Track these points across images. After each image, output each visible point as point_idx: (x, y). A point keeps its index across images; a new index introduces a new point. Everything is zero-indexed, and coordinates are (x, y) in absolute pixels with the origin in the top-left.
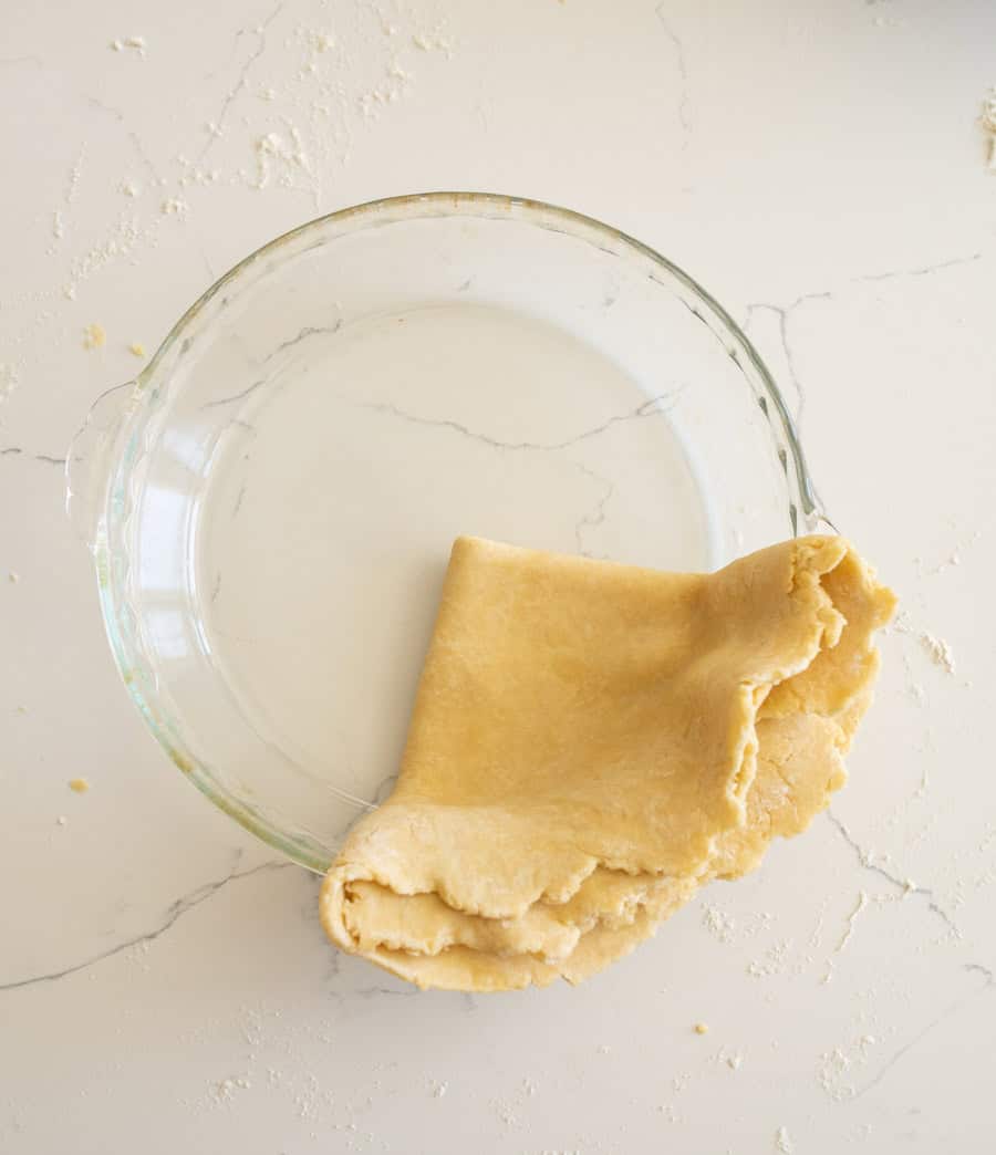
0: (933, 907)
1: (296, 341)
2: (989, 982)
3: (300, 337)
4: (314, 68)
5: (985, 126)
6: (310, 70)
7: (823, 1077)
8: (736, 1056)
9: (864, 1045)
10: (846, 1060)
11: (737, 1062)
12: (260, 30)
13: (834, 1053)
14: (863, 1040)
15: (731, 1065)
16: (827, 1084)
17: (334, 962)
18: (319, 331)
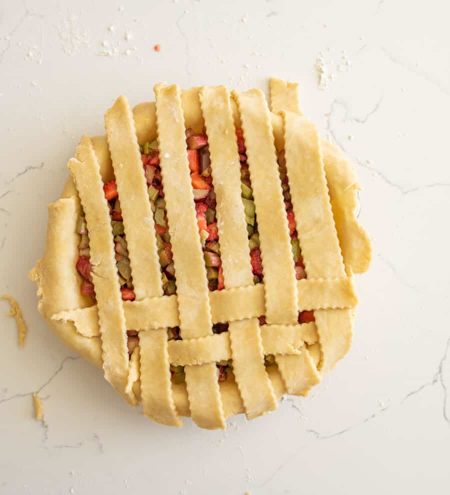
0: (293, 406)
1: (24, 173)
2: (318, 437)
3: (26, 171)
4: (31, 54)
5: (317, 69)
6: (28, 55)
7: (248, 478)
12: (8, 38)
16: (249, 481)
17: (46, 435)
18: (34, 168)
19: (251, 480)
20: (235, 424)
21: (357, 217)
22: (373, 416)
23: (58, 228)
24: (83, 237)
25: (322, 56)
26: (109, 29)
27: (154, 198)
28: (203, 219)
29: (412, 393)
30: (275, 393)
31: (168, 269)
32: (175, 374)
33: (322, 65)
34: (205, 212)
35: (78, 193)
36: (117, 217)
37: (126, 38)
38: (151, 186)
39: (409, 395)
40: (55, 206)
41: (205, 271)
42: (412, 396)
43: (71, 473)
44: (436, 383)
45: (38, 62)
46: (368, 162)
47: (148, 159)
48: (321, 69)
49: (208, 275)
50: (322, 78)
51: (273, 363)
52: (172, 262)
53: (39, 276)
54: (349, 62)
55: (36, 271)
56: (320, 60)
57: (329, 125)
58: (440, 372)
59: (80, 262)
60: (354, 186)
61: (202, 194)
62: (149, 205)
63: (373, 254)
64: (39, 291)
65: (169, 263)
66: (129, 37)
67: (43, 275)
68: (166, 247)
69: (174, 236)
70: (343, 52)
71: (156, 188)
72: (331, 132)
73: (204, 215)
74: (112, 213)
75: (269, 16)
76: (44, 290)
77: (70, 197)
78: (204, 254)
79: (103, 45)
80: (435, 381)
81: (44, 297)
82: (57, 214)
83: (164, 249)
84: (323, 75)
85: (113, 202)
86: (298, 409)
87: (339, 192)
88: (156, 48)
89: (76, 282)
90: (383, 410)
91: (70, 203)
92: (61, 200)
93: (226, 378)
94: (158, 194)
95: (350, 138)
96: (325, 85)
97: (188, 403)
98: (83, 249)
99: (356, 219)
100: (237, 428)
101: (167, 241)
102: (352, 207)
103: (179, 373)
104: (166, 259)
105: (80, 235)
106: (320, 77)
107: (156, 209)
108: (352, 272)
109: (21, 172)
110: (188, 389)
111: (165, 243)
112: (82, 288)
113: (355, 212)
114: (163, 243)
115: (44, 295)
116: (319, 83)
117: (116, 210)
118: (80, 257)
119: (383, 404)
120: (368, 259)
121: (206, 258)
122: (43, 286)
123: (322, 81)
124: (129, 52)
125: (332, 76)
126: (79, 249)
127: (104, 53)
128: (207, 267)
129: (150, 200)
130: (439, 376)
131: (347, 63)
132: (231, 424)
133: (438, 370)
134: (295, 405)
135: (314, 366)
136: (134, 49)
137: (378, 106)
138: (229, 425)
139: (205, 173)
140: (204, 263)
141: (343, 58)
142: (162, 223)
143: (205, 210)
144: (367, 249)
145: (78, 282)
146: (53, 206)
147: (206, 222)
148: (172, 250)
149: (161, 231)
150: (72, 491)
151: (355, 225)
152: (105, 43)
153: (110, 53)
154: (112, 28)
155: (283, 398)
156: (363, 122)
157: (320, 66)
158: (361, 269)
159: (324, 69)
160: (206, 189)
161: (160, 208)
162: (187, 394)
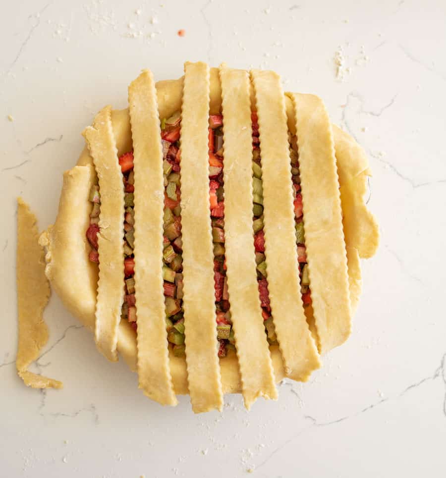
0: (292, 391)
1: (43, 144)
2: (314, 424)
3: (45, 142)
4: (59, 32)
5: (335, 62)
6: (56, 33)
7: (242, 460)
8: (206, 449)
9: (260, 448)
10: (252, 454)
11: (206, 452)
12: (38, 16)
13: (247, 451)
14: (260, 446)
15: (203, 453)
16: (243, 463)
17: (43, 401)
18: (53, 140)
19: (245, 462)
20: (232, 405)
21: (367, 203)
22: (372, 406)
23: (71, 194)
24: (95, 206)
25: (341, 50)
26: (136, 13)
27: (167, 172)
28: (214, 195)
29: (412, 386)
30: (274, 373)
31: (176, 242)
32: (175, 347)
33: (341, 58)
34: (216, 189)
35: (92, 159)
36: (129, 189)
37: (151, 22)
38: (165, 160)
39: (409, 388)
40: (70, 174)
41: (212, 246)
42: (412, 388)
43: (65, 442)
44: (437, 377)
45: (65, 40)
46: (380, 154)
47: (165, 134)
48: (339, 62)
49: (214, 251)
50: (340, 71)
51: (274, 342)
52: (181, 235)
53: (49, 240)
54: (367, 58)
55: (47, 236)
56: (339, 54)
57: (343, 116)
58: (442, 366)
59: (90, 230)
60: (365, 173)
61: (216, 171)
62: (162, 180)
63: (381, 240)
64: (47, 255)
65: (178, 236)
66: (155, 21)
67: (53, 239)
68: (175, 220)
69: (185, 208)
70: (362, 47)
71: (170, 163)
72: (346, 123)
73: (215, 191)
74: (126, 185)
75: (291, 9)
76: (54, 254)
77: (85, 165)
78: (213, 229)
79: (128, 27)
80: (437, 375)
81: (52, 261)
82: (72, 181)
83: (174, 223)
84: (340, 68)
85: (128, 173)
86: (297, 394)
87: (350, 177)
88: (180, 33)
89: (85, 249)
90: (383, 401)
91: (85, 171)
92: (77, 167)
93: (226, 354)
94: (172, 169)
95: (363, 130)
96: (342, 77)
97: (187, 374)
98: (94, 218)
99: (365, 205)
100: (234, 409)
101: (178, 215)
102: (361, 192)
103: (179, 345)
104: (175, 232)
105: (92, 203)
106: (338, 70)
107: (168, 184)
108: (358, 257)
109: (40, 143)
110: (188, 360)
111: (175, 217)
112: (89, 256)
113: (365, 198)
114: (173, 217)
115: (52, 258)
116: (337, 75)
117: (130, 181)
118: (91, 225)
119: (382, 395)
120: (375, 244)
121: (214, 233)
122: (53, 250)
123: (340, 74)
124: (153, 35)
125: (350, 69)
126: (91, 217)
127: (129, 34)
128: (214, 242)
129: (164, 174)
130: (441, 371)
131: (365, 59)
132: (228, 404)
133: (439, 364)
134: (294, 389)
135: (315, 348)
136: (158, 33)
137: (393, 101)
138: (226, 405)
139: (219, 152)
140: (211, 237)
141: (362, 52)
142: (173, 196)
143: (217, 187)
144: (375, 234)
145: (87, 249)
146: (68, 172)
147: (216, 198)
148: (182, 222)
149: (172, 205)
150: (65, 460)
151: (363, 210)
152: (131, 26)
153: (135, 35)
154: (139, 12)
155: (282, 382)
156: (378, 115)
157: (339, 59)
158: (367, 255)
159: (342, 63)
160: (219, 167)
161: (173, 182)
162: (186, 365)
